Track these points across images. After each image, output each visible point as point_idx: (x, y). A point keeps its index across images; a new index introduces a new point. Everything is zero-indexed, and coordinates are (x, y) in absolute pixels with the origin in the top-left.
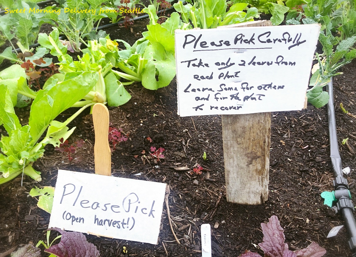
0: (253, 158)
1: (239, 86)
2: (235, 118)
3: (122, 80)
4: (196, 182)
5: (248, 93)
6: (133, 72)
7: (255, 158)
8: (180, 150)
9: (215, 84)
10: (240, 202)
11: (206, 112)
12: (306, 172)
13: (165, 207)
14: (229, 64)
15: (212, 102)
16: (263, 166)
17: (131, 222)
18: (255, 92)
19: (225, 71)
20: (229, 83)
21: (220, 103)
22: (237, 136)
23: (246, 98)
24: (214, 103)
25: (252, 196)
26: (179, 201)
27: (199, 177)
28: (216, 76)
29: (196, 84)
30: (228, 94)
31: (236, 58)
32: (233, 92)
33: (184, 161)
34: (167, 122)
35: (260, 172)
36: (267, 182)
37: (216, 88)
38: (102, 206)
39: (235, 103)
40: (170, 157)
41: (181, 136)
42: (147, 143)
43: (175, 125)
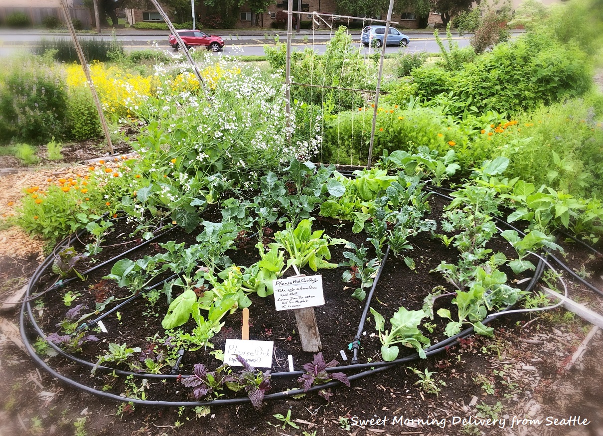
0: (310, 327)
1: (298, 297)
2: (299, 310)
3: (245, 292)
4: (289, 344)
5: (302, 300)
6: (251, 286)
7: (311, 327)
8: (281, 330)
9: (289, 297)
10: (309, 351)
11: (287, 308)
12: (346, 336)
13: (273, 355)
14: (293, 290)
15: (289, 304)
16: (316, 332)
17: (259, 359)
18: (304, 299)
19: (292, 292)
20: (294, 296)
21: (292, 304)
22: (302, 317)
23: (301, 302)
24: (290, 305)
25: (314, 347)
26: (280, 352)
27: (290, 342)
28: (289, 294)
29: (282, 298)
30: (294, 300)
31: (295, 288)
32: (296, 300)
33: (282, 335)
34: (273, 315)
35: (315, 334)
36: (319, 339)
37: (290, 299)
38: (246, 353)
39: (297, 304)
40: (276, 334)
41: (281, 323)
42: (263, 327)
43: (278, 317)
